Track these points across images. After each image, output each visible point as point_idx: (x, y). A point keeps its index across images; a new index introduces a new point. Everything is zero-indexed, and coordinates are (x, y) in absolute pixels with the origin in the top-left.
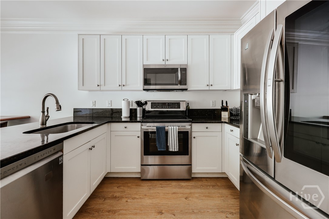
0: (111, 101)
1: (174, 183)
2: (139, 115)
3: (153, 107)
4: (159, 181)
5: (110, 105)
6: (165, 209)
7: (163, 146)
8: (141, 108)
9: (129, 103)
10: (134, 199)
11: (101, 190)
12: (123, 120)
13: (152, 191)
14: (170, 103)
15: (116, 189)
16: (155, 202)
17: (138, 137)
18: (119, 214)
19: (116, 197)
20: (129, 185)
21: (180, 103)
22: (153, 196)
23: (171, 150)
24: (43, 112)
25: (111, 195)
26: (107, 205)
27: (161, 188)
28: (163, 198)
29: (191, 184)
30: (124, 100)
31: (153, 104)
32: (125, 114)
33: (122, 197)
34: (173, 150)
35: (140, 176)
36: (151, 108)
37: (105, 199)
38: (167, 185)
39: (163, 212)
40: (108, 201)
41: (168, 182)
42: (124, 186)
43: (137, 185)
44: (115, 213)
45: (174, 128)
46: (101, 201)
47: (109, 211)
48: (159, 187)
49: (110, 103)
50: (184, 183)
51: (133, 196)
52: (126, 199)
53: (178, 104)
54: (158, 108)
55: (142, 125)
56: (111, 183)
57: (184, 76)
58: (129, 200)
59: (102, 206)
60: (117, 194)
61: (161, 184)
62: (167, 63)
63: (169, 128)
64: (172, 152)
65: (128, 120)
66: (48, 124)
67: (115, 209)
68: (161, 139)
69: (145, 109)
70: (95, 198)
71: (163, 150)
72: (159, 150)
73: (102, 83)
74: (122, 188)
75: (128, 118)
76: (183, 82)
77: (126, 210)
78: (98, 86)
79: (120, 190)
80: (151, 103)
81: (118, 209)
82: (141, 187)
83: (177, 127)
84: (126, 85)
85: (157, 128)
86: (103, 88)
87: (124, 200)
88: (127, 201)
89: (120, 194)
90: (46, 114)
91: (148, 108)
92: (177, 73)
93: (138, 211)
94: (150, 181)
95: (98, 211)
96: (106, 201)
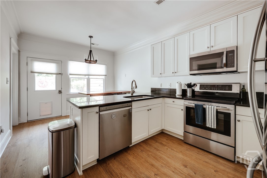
0: (171, 83)
1: (211, 156)
2: (189, 94)
3: (202, 88)
4: (199, 149)
5: (170, 86)
6: (191, 167)
7: (200, 121)
8: (191, 89)
9: (181, 85)
10: (172, 150)
11: (157, 137)
12: (177, 97)
13: (187, 152)
14: (220, 85)
15: (165, 140)
16: (185, 159)
17: (182, 110)
18: (159, 152)
19: (162, 144)
20: (174, 141)
21: (232, 85)
22: (186, 155)
23: (208, 126)
24: (132, 89)
25: (161, 141)
26: (156, 145)
27: (196, 154)
28: (194, 160)
29: (231, 166)
30: (177, 83)
31: (202, 86)
32: (179, 93)
33: (165, 146)
34: (210, 127)
35: (183, 139)
36: (200, 89)
37: (156, 142)
38: (204, 154)
39: (188, 167)
40: (157, 143)
41: (206, 153)
42: (170, 141)
43: (179, 144)
44: (157, 151)
45: (211, 107)
46: (154, 142)
47: (155, 148)
48: (195, 152)
49: (170, 85)
50: (224, 161)
51: (173, 148)
52: (167, 148)
53: (229, 87)
54: (207, 90)
55: (184, 102)
56: (164, 136)
57: (232, 58)
58: (168, 149)
59: (153, 144)
60: (164, 143)
61: (198, 151)
62: (212, 49)
63: (206, 107)
64: (209, 128)
65: (181, 97)
66: (134, 95)
67: (159, 149)
68: (199, 114)
69: (194, 90)
70: (152, 139)
71: (199, 124)
72: (196, 123)
73: (163, 72)
74: (169, 141)
75: (181, 96)
76: (230, 65)
77: (164, 152)
78: (161, 74)
79: (166, 141)
80: (200, 85)
81: (160, 149)
82: (181, 146)
83: (215, 107)
84: (177, 72)
85: (195, 105)
86: (163, 75)
87: (166, 147)
88: (167, 149)
89: (165, 143)
90: (133, 90)
91: (197, 89)
92: (222, 57)
93: (171, 157)
94: (190, 146)
95: (150, 145)
96: (156, 143)
